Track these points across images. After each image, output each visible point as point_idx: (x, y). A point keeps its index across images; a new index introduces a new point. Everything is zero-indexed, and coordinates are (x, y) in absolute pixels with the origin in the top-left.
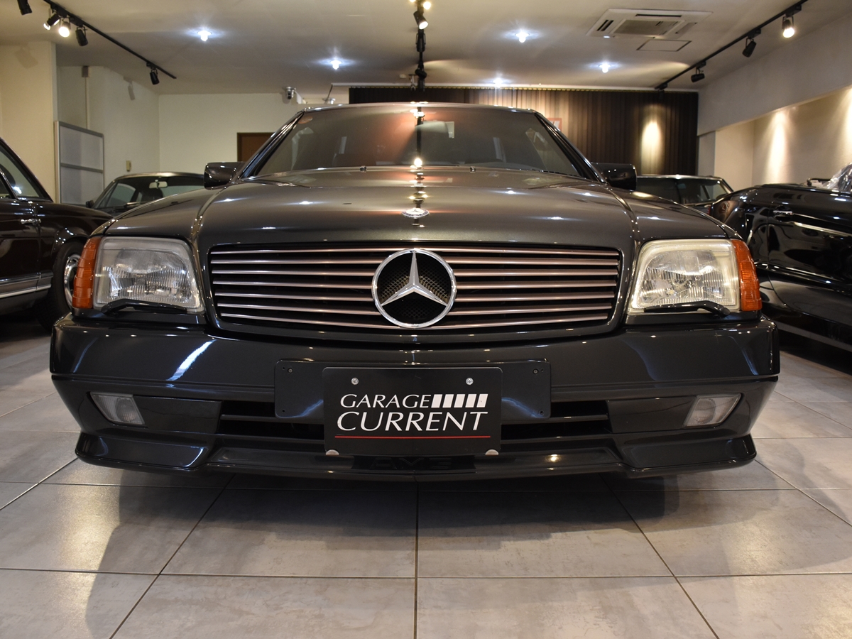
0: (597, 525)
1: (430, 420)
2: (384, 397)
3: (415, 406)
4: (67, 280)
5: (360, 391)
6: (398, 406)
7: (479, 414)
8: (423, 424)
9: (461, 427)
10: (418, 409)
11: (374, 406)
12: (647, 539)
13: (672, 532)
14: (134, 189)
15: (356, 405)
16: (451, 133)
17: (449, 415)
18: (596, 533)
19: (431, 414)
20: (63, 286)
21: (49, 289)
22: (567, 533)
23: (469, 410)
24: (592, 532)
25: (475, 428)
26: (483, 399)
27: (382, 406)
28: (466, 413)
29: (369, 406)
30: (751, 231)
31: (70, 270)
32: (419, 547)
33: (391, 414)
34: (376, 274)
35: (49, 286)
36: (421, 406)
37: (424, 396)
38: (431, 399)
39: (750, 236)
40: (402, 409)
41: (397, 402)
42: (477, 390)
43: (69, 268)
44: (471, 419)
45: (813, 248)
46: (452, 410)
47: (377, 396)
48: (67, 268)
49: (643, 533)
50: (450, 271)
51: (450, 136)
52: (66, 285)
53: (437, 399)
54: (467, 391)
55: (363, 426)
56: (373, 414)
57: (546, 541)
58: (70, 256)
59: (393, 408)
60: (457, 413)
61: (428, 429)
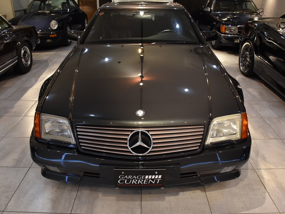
0: (193, 188)
1: (145, 181)
2: (131, 176)
3: (141, 178)
4: (23, 56)
5: (125, 175)
6: (136, 178)
7: (159, 180)
8: (143, 182)
9: (154, 183)
10: (141, 179)
11: (129, 178)
12: (206, 195)
13: (214, 192)
14: (40, 2)
15: (123, 178)
16: (153, 19)
17: (150, 180)
18: (192, 192)
19: (145, 180)
20: (21, 58)
21: (17, 62)
22: (184, 192)
23: (156, 179)
24: (191, 192)
25: (158, 183)
26: (160, 177)
27: (131, 178)
28: (155, 180)
29: (127, 178)
30: (256, 37)
31: (23, 52)
32: (142, 200)
33: (133, 180)
34: (128, 138)
35: (17, 61)
36: (142, 178)
37: (143, 176)
38: (145, 177)
39: (255, 39)
40: (137, 179)
41: (135, 177)
42: (158, 174)
43: (23, 51)
44: (157, 181)
45: (273, 47)
46: (151, 179)
47: (129, 176)
48: (22, 51)
49: (205, 192)
50: (151, 136)
51: (153, 20)
52: (22, 58)
53: (147, 177)
54: (155, 175)
55: (126, 182)
56: (128, 180)
57: (178, 197)
58: (22, 48)
59: (134, 179)
60: (153, 180)
61: (144, 183)
